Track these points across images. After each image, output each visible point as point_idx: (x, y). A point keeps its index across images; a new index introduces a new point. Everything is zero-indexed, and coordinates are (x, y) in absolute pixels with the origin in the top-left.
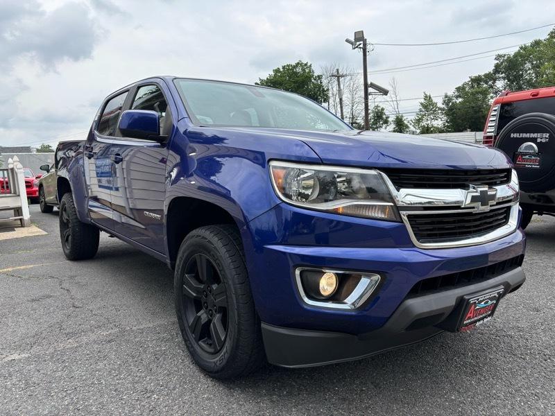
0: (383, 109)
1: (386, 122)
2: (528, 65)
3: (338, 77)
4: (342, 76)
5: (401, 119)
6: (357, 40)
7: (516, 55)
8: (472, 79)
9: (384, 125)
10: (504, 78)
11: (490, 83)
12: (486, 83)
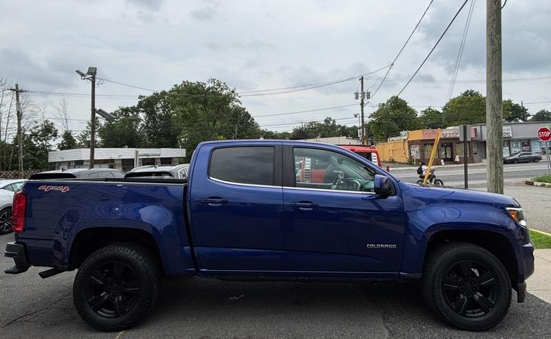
0: (52, 124)
1: (55, 135)
2: (159, 106)
3: (17, 92)
4: (22, 91)
5: (70, 134)
6: (89, 73)
7: (152, 97)
8: (122, 109)
9: (54, 138)
10: (143, 112)
11: (135, 113)
12: (132, 113)
